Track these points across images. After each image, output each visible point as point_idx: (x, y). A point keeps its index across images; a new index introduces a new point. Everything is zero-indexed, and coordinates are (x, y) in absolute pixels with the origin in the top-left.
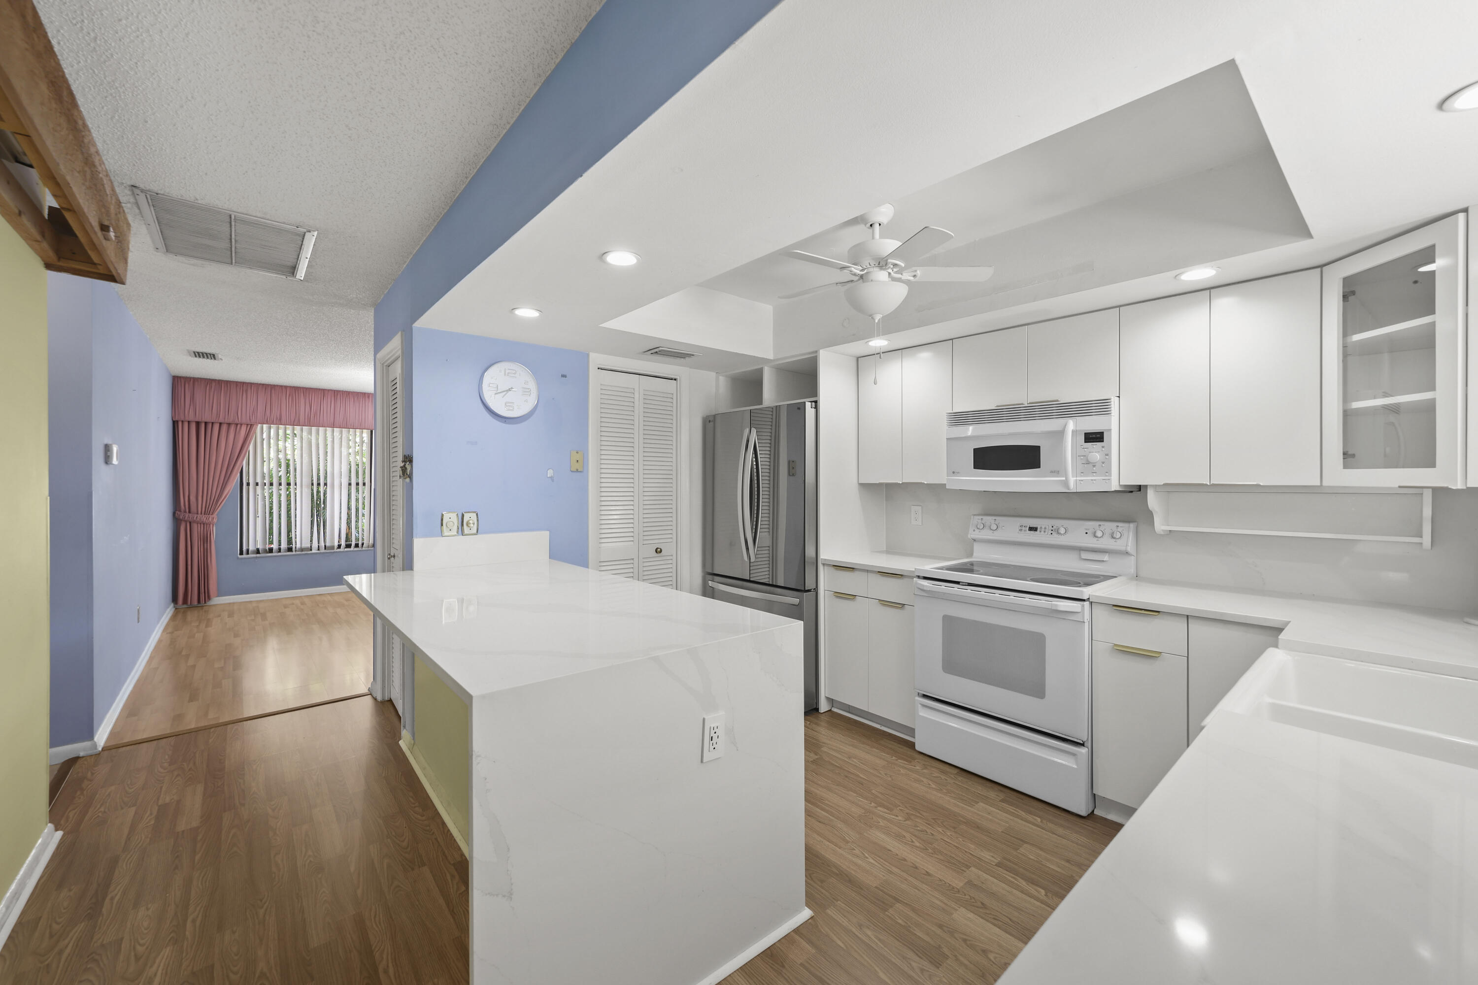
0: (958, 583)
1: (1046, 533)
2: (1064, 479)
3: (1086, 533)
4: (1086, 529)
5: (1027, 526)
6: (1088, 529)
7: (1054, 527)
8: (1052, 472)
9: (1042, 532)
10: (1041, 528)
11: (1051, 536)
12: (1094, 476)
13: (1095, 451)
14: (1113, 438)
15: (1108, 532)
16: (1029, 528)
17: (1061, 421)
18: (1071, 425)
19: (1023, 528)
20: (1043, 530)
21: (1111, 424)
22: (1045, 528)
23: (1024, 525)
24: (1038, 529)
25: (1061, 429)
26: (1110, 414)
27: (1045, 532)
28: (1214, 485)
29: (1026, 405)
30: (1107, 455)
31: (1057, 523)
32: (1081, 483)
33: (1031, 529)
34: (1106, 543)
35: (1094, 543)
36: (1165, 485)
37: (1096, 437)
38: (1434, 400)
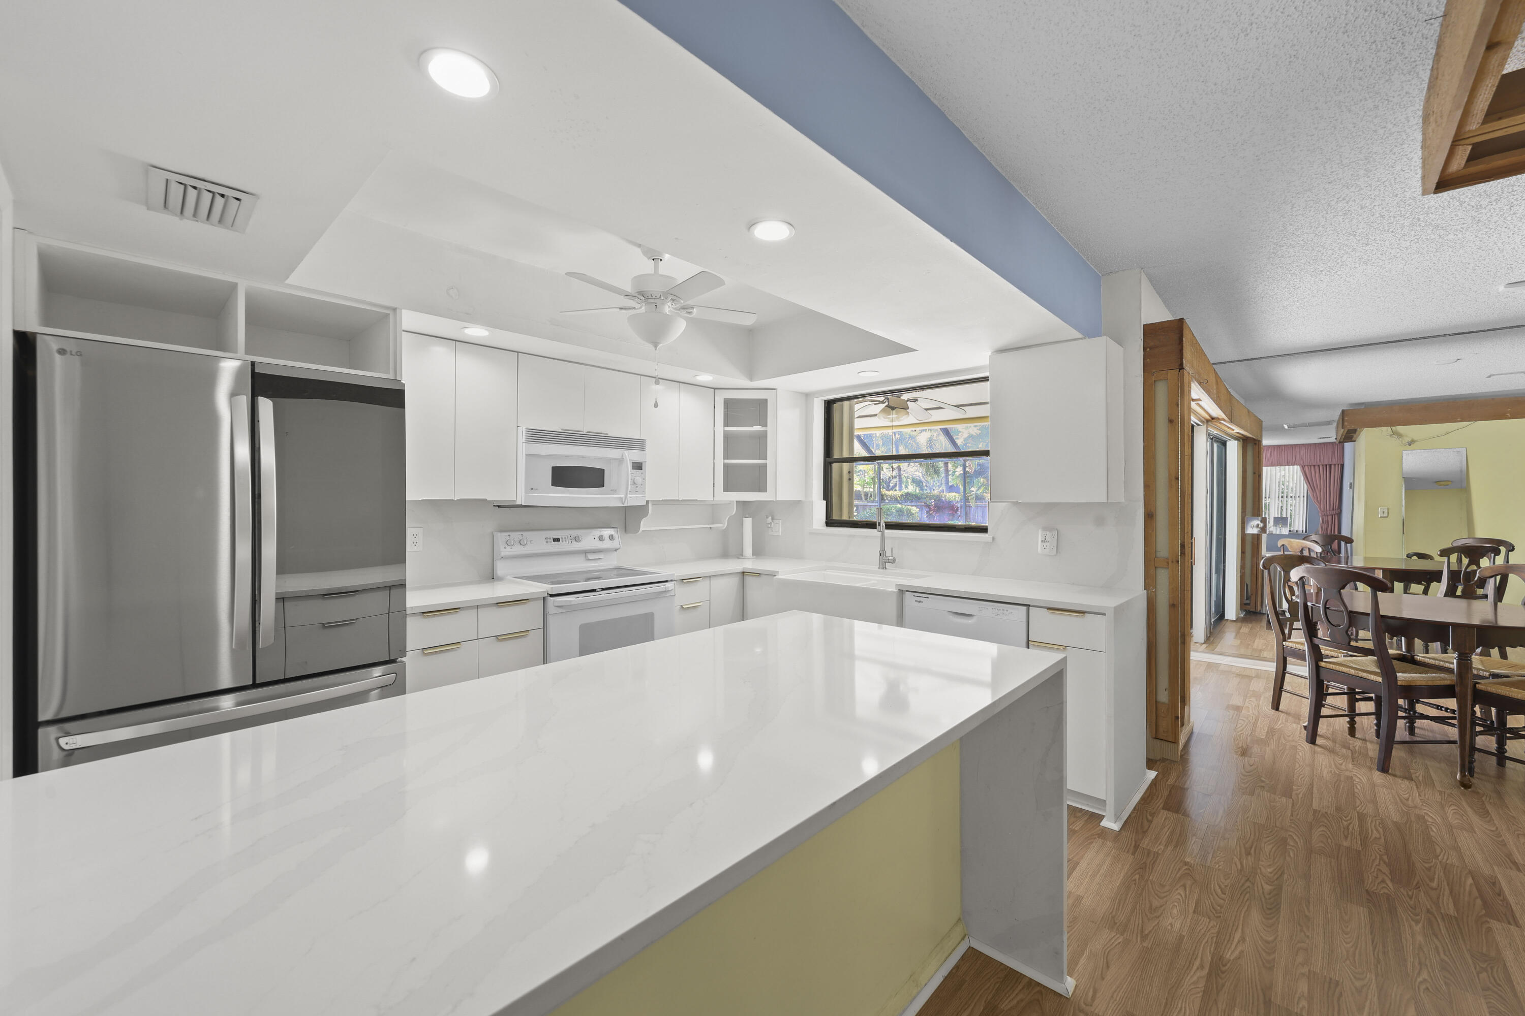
0: (594, 591)
1: (568, 542)
2: (623, 496)
3: (595, 539)
5: (551, 538)
6: (595, 536)
7: (572, 537)
8: (612, 490)
9: (564, 542)
10: (562, 538)
11: (571, 544)
12: (637, 494)
13: (638, 476)
14: (647, 467)
15: (607, 536)
16: (553, 539)
17: (618, 451)
18: (621, 454)
19: (548, 540)
20: (564, 540)
21: (648, 457)
22: (566, 538)
23: (549, 537)
24: (561, 540)
25: (620, 457)
26: (644, 451)
27: (566, 541)
29: (585, 433)
30: (644, 479)
31: (577, 533)
32: (631, 499)
33: (555, 540)
34: (607, 544)
35: (598, 545)
36: (662, 500)
37: (638, 466)
38: (767, 463)
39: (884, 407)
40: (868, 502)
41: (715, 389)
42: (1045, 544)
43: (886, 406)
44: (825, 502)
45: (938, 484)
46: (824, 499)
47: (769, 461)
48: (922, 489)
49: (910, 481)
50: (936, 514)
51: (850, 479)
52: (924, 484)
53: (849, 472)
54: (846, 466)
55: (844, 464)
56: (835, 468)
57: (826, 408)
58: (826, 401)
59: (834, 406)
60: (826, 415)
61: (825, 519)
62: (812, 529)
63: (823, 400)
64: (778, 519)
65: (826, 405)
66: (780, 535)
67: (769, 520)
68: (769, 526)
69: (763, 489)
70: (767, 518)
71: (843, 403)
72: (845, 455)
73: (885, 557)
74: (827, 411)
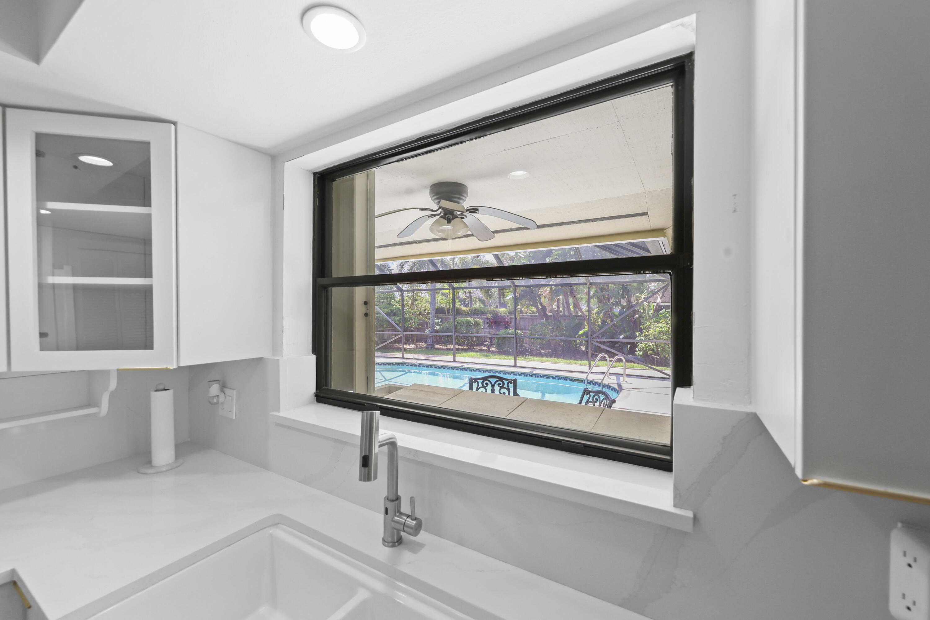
38: (152, 285)
39: (438, 218)
40: (449, 315)
41: (6, 106)
43: (440, 217)
44: (314, 357)
45: (494, 302)
46: (314, 351)
47: (159, 281)
48: (484, 305)
49: (477, 300)
50: (494, 325)
51: (366, 315)
52: (486, 302)
53: (366, 303)
54: (360, 292)
55: (355, 287)
56: (337, 293)
57: (316, 188)
58: (315, 174)
59: (334, 181)
60: (317, 199)
61: (314, 390)
62: (277, 416)
63: (309, 171)
64: (230, 389)
65: (319, 178)
66: (234, 418)
67: (215, 389)
68: (215, 401)
69: (148, 345)
70: (210, 388)
71: (353, 179)
72: (359, 271)
73: (398, 517)
74: (318, 193)
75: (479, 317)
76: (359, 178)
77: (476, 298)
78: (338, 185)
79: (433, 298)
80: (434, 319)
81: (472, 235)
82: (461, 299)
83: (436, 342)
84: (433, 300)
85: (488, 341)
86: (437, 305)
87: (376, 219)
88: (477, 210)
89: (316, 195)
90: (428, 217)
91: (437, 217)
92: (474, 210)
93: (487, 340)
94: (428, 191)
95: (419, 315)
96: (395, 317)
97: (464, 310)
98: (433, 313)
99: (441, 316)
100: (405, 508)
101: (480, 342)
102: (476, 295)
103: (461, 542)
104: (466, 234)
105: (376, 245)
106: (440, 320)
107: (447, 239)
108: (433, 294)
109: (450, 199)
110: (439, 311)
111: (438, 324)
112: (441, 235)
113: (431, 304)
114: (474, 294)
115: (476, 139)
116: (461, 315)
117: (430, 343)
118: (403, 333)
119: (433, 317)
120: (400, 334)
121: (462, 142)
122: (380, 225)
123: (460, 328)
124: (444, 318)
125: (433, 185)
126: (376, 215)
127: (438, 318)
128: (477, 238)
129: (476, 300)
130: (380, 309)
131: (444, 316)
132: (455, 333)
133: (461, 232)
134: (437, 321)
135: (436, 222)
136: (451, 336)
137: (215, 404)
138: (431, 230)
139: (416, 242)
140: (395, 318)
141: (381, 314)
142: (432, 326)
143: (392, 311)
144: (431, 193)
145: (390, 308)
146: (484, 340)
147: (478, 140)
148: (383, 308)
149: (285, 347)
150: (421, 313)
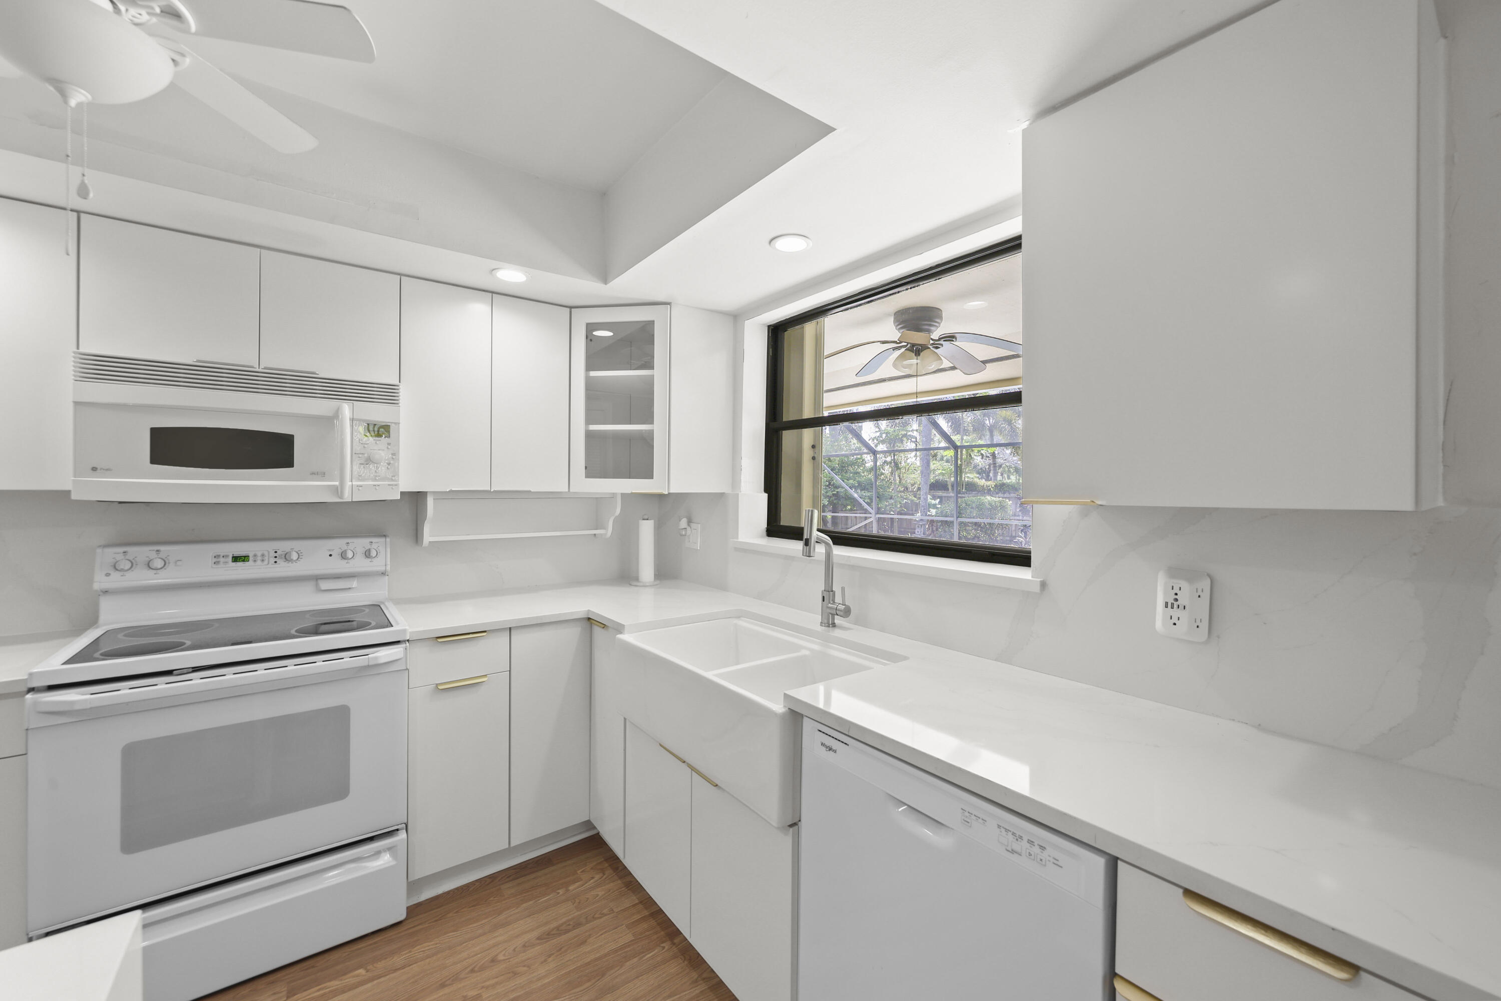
1: (266, 562)
2: (337, 483)
3: (331, 555)
4: (330, 550)
5: (227, 556)
6: (333, 550)
7: (279, 552)
8: (313, 474)
9: (259, 562)
10: (255, 556)
11: (276, 565)
12: (375, 480)
13: (378, 448)
14: (402, 435)
15: (360, 551)
16: (233, 557)
17: (333, 404)
18: (346, 409)
19: (222, 560)
20: (259, 558)
22: (263, 555)
23: (222, 554)
24: (251, 558)
25: (330, 414)
26: (398, 404)
27: (263, 560)
28: (495, 491)
30: (394, 454)
31: (283, 546)
32: (359, 490)
33: (236, 559)
34: (359, 564)
35: (340, 567)
36: (450, 491)
37: (381, 430)
38: (653, 430)
41: (571, 308)
42: (1176, 613)
44: (766, 495)
46: (766, 491)
47: (658, 428)
51: (814, 458)
53: (813, 447)
54: (808, 434)
55: (803, 429)
56: (788, 437)
57: (770, 339)
58: (769, 326)
59: (786, 331)
60: (771, 350)
61: (766, 527)
62: (737, 541)
63: (764, 324)
64: (696, 523)
65: (772, 330)
66: (699, 549)
67: (683, 523)
68: (684, 533)
69: (649, 474)
70: (680, 521)
71: (803, 327)
72: (808, 413)
73: (832, 604)
74: (772, 344)
75: (1005, 495)
76: (809, 328)
77: (1010, 467)
78: (789, 335)
79: (926, 464)
80: (927, 498)
81: (953, 368)
82: (981, 469)
83: (931, 534)
84: (926, 467)
85: (1021, 537)
86: (932, 478)
87: (825, 360)
88: (953, 337)
89: (770, 346)
90: (893, 350)
91: (903, 350)
92: (951, 338)
93: (1021, 534)
94: (892, 319)
95: (903, 492)
96: (864, 492)
97: (982, 485)
98: (925, 488)
99: (940, 493)
100: (838, 599)
101: (1008, 538)
102: (1009, 462)
103: (882, 630)
104: (940, 368)
105: (824, 389)
106: (939, 500)
107: (914, 376)
108: (926, 459)
109: (918, 329)
110: (937, 486)
111: (934, 506)
112: (908, 371)
113: (922, 474)
114: (1005, 460)
115: (911, 288)
116: (973, 492)
117: (920, 535)
118: (875, 516)
119: (926, 494)
120: (871, 517)
121: (899, 292)
122: (829, 366)
123: (971, 512)
124: (945, 497)
125: (896, 312)
126: (825, 355)
127: (935, 497)
128: (961, 371)
129: (1009, 471)
130: (843, 481)
131: (945, 494)
132: (957, 517)
133: (933, 366)
134: (933, 502)
135: (901, 357)
136: (952, 522)
137: (682, 535)
138: (895, 365)
139: (886, 380)
140: (864, 494)
141: (843, 488)
142: (924, 509)
143: (859, 483)
144: (894, 322)
145: (857, 480)
146: (1014, 534)
147: (913, 289)
148: (847, 480)
149: (743, 484)
150: (907, 489)
